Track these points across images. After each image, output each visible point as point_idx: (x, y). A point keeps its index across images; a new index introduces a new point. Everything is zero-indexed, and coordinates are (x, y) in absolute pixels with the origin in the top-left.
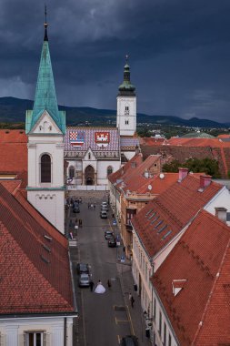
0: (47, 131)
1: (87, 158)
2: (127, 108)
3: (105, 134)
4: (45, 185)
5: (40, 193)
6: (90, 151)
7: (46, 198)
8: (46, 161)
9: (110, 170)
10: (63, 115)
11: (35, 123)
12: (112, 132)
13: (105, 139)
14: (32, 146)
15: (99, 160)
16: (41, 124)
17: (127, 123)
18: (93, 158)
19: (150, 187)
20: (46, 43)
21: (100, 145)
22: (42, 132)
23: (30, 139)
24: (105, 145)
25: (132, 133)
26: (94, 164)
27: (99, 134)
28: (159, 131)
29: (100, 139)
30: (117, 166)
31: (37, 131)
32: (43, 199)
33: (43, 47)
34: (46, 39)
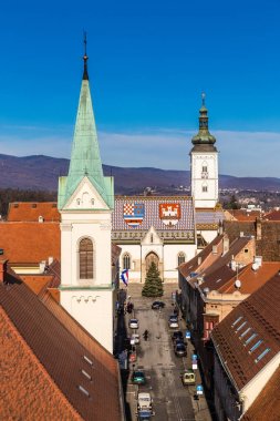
0: (89, 206)
1: (147, 240)
2: (205, 169)
3: (174, 206)
4: (85, 282)
5: (79, 294)
6: (152, 230)
7: (87, 301)
8: (86, 247)
9: (181, 258)
10: (109, 182)
11: (70, 194)
12: (184, 203)
13: (174, 214)
14: (66, 227)
15: (166, 242)
16: (79, 195)
17: (205, 189)
18: (157, 240)
19: (238, 283)
20: (85, 82)
21: (166, 222)
22: (80, 207)
23: (64, 217)
24: (174, 222)
25: (212, 204)
26: (158, 249)
27: (165, 206)
28: (253, 200)
29: (166, 214)
30: (191, 252)
31: (73, 205)
32: (83, 301)
33: (82, 89)
34: (86, 77)
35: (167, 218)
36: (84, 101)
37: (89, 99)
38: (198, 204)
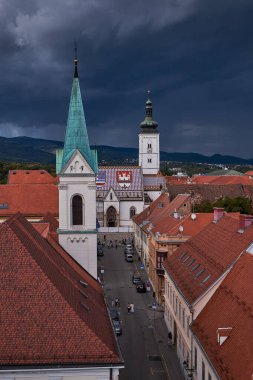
0: (79, 171)
1: (108, 198)
2: (150, 146)
3: (127, 173)
4: (77, 228)
5: (72, 237)
6: (112, 191)
7: (78, 241)
8: (77, 202)
9: (133, 211)
10: (94, 154)
11: (66, 163)
12: (135, 170)
13: (127, 179)
14: (62, 187)
15: (121, 200)
16: (73, 164)
17: (150, 161)
18: (115, 198)
19: (181, 229)
20: (77, 79)
21: (122, 185)
22: (73, 172)
23: (62, 179)
24: (128, 185)
25: (155, 172)
26: (116, 205)
27: (121, 173)
28: (180, 169)
29: (122, 179)
30: (140, 207)
31: (68, 171)
32: (75, 242)
33: (74, 84)
34: (76, 76)
35: (122, 182)
36: (76, 94)
37: (79, 92)
38: (145, 172)
